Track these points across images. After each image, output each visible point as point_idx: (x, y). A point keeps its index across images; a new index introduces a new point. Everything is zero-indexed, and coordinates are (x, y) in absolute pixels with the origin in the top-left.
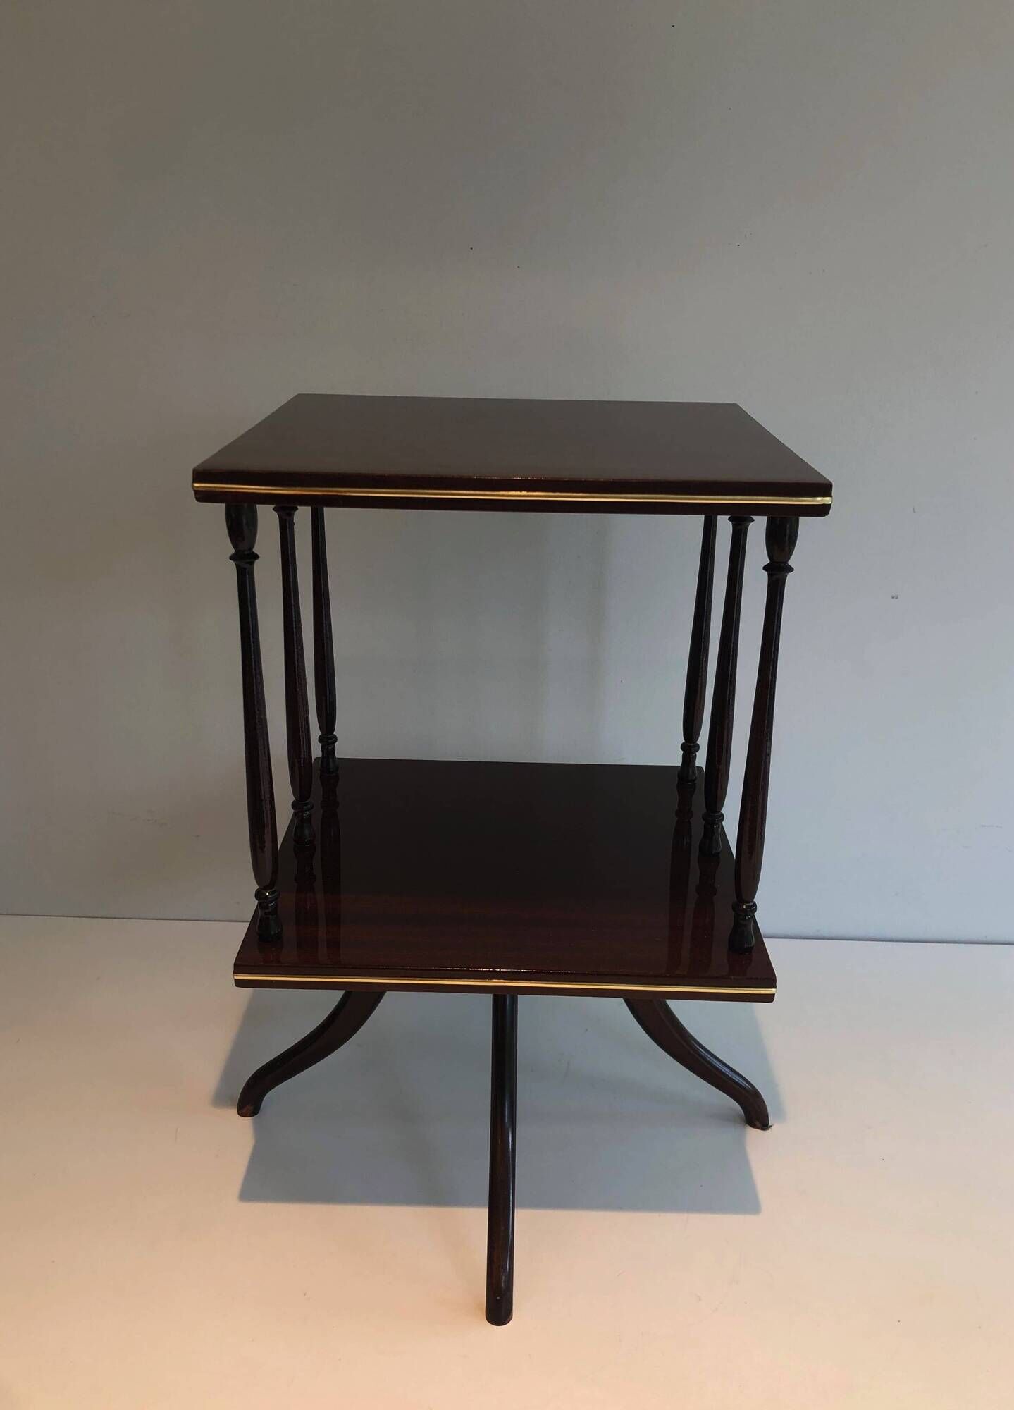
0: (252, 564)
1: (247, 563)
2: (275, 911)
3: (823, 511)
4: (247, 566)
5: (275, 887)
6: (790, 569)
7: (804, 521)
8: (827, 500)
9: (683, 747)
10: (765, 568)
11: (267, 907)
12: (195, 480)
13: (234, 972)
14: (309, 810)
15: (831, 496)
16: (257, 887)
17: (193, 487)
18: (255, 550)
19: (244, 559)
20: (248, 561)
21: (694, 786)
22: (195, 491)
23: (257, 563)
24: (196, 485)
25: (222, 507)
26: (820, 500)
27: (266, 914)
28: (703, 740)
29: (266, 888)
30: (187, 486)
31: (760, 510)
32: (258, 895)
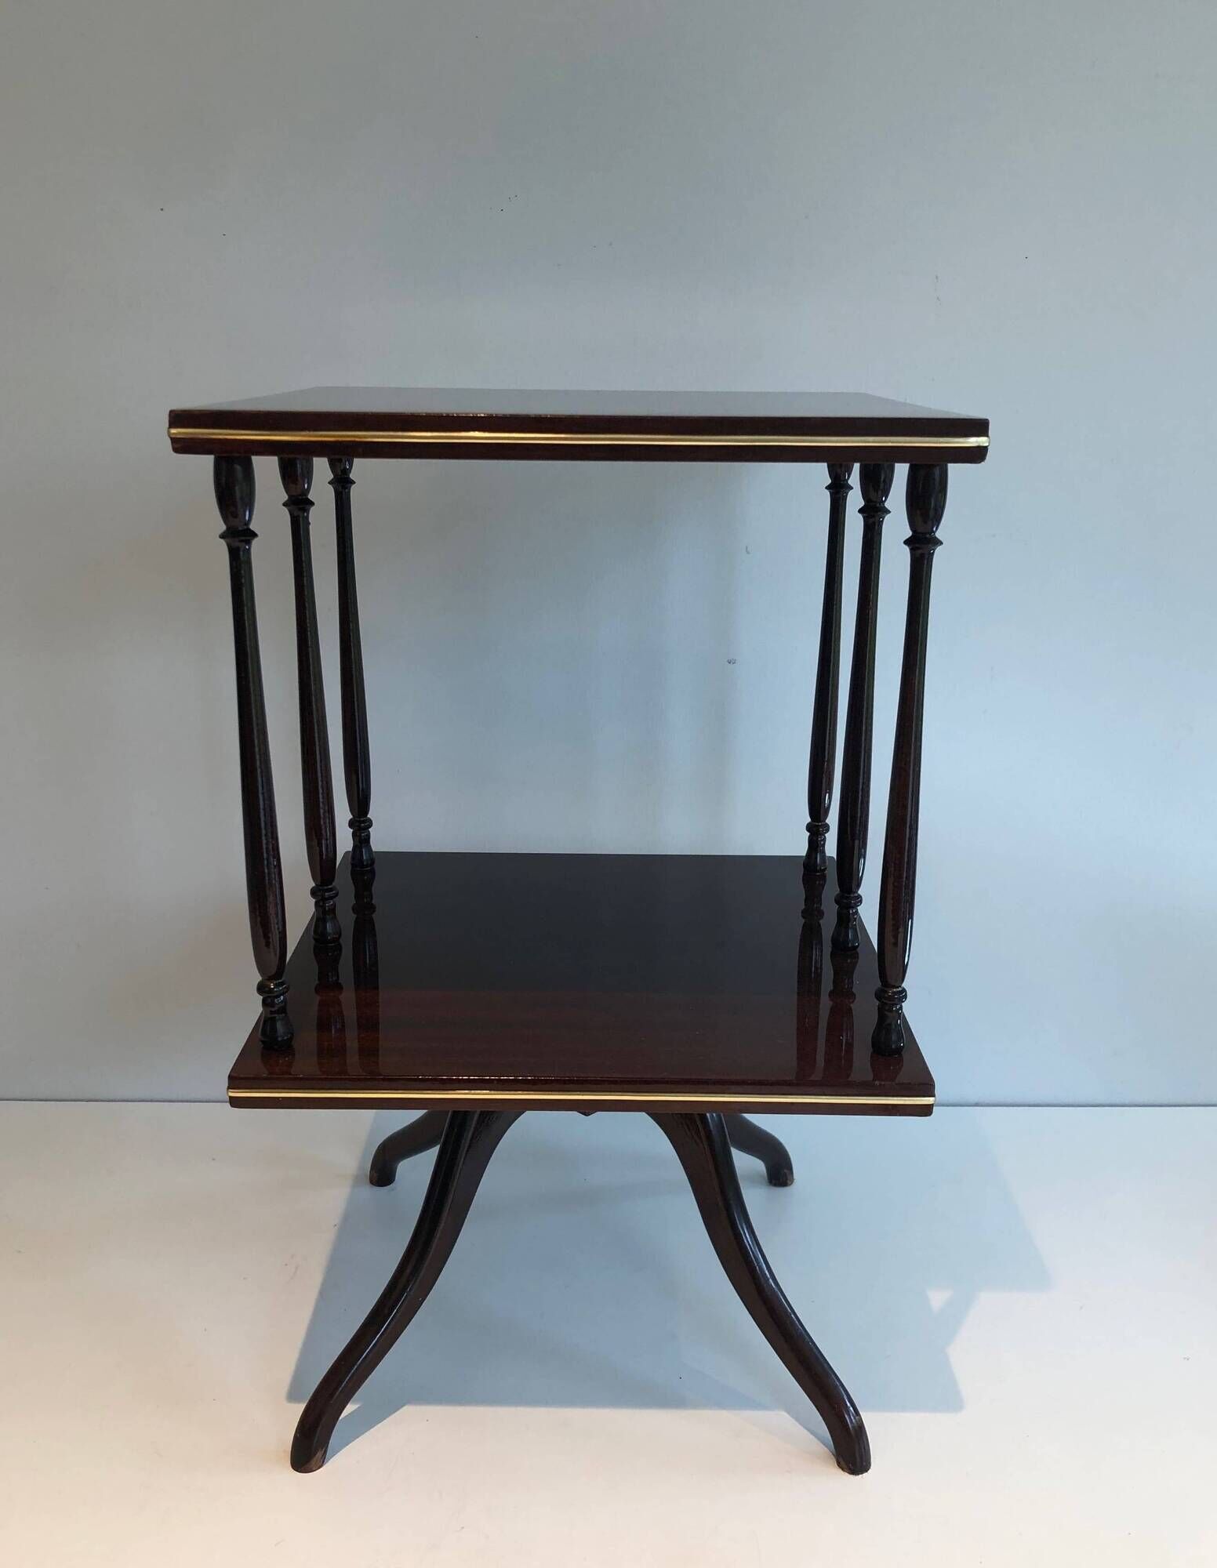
0: (249, 542)
1: (242, 541)
2: (283, 1010)
3: (977, 455)
4: (242, 545)
5: (283, 979)
6: (939, 543)
7: (954, 470)
8: (981, 441)
9: (809, 828)
10: (906, 542)
11: (272, 1005)
12: (172, 424)
13: (229, 1088)
14: (331, 898)
15: (987, 436)
16: (259, 978)
17: (169, 432)
18: (252, 527)
19: (239, 538)
20: (243, 538)
21: (823, 877)
22: (172, 439)
23: (255, 542)
24: (173, 431)
25: (208, 461)
26: (973, 441)
27: (271, 1012)
28: (833, 819)
29: (270, 979)
30: (161, 434)
31: (901, 454)
32: (261, 988)
